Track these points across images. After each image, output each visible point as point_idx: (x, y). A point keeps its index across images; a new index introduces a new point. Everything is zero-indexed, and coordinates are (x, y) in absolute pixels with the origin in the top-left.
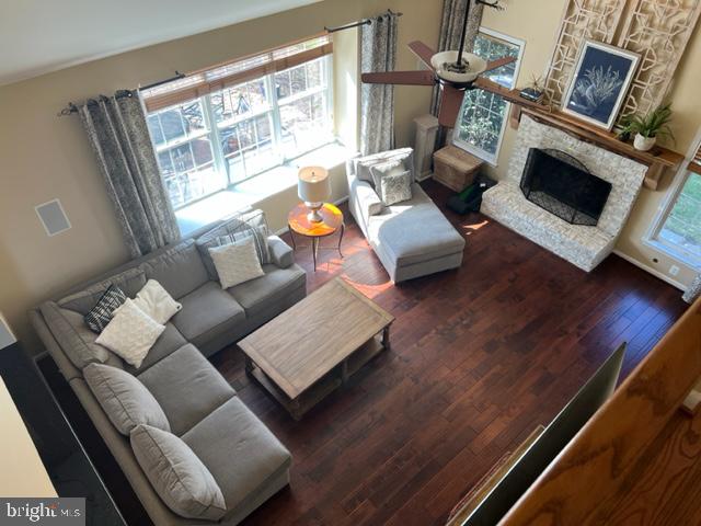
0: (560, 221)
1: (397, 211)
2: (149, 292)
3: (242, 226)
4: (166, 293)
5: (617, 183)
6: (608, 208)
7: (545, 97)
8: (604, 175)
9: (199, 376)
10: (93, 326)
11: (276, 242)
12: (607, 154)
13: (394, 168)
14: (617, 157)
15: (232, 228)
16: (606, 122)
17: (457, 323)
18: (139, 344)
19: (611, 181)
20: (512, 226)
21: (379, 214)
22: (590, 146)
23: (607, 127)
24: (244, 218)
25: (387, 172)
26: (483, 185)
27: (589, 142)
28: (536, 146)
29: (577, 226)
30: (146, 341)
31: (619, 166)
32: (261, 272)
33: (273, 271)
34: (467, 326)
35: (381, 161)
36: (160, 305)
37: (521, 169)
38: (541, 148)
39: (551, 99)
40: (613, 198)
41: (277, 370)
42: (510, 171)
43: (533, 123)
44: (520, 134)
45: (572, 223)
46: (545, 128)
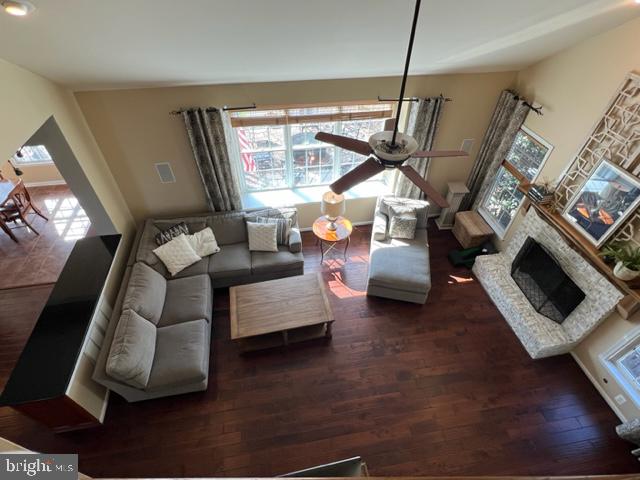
0: (528, 306)
1: (396, 244)
2: (202, 235)
3: (279, 215)
4: (214, 239)
5: (591, 297)
6: (576, 314)
7: (554, 199)
8: (581, 284)
9: (196, 297)
10: (159, 242)
11: (295, 233)
12: (590, 268)
13: (407, 213)
14: (598, 274)
15: (271, 214)
16: (597, 239)
17: (392, 345)
18: (178, 262)
19: (586, 292)
20: (489, 291)
21: (380, 241)
22: (577, 255)
23: (597, 244)
24: (282, 211)
25: (399, 214)
26: (485, 250)
27: (577, 251)
28: (534, 236)
29: (542, 317)
30: (183, 262)
31: (598, 282)
32: (276, 248)
33: (284, 251)
34: (398, 351)
35: (400, 204)
36: (205, 244)
37: (518, 250)
38: (538, 240)
39: (557, 201)
40: (583, 307)
41: (238, 316)
42: (509, 248)
43: (537, 217)
44: (525, 222)
45: (538, 311)
46: (545, 224)
